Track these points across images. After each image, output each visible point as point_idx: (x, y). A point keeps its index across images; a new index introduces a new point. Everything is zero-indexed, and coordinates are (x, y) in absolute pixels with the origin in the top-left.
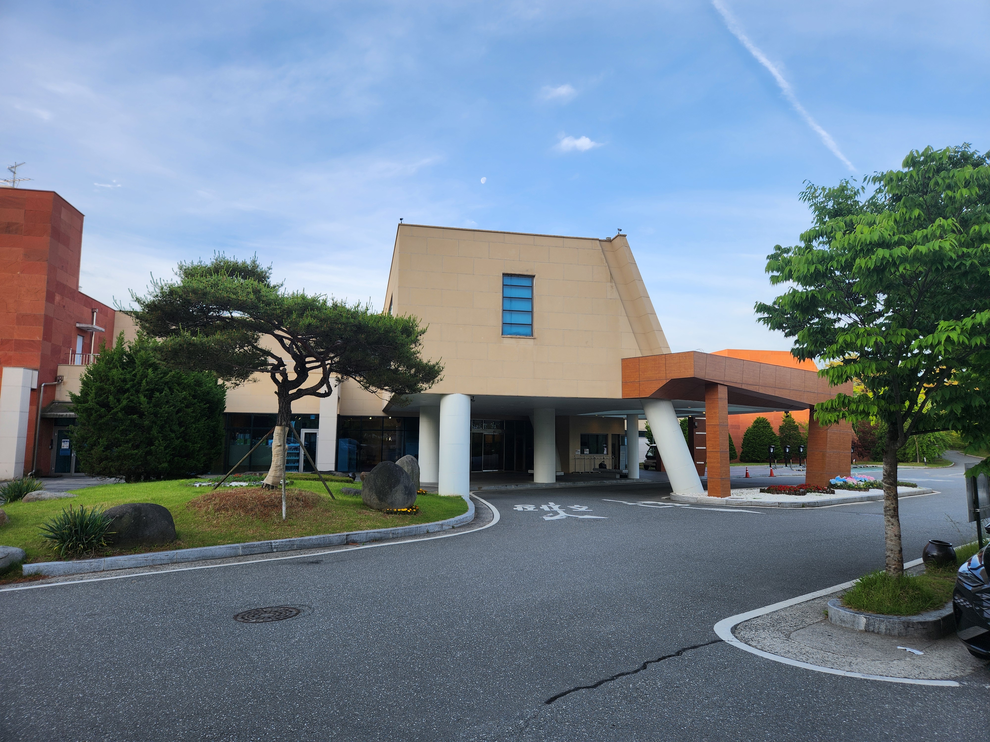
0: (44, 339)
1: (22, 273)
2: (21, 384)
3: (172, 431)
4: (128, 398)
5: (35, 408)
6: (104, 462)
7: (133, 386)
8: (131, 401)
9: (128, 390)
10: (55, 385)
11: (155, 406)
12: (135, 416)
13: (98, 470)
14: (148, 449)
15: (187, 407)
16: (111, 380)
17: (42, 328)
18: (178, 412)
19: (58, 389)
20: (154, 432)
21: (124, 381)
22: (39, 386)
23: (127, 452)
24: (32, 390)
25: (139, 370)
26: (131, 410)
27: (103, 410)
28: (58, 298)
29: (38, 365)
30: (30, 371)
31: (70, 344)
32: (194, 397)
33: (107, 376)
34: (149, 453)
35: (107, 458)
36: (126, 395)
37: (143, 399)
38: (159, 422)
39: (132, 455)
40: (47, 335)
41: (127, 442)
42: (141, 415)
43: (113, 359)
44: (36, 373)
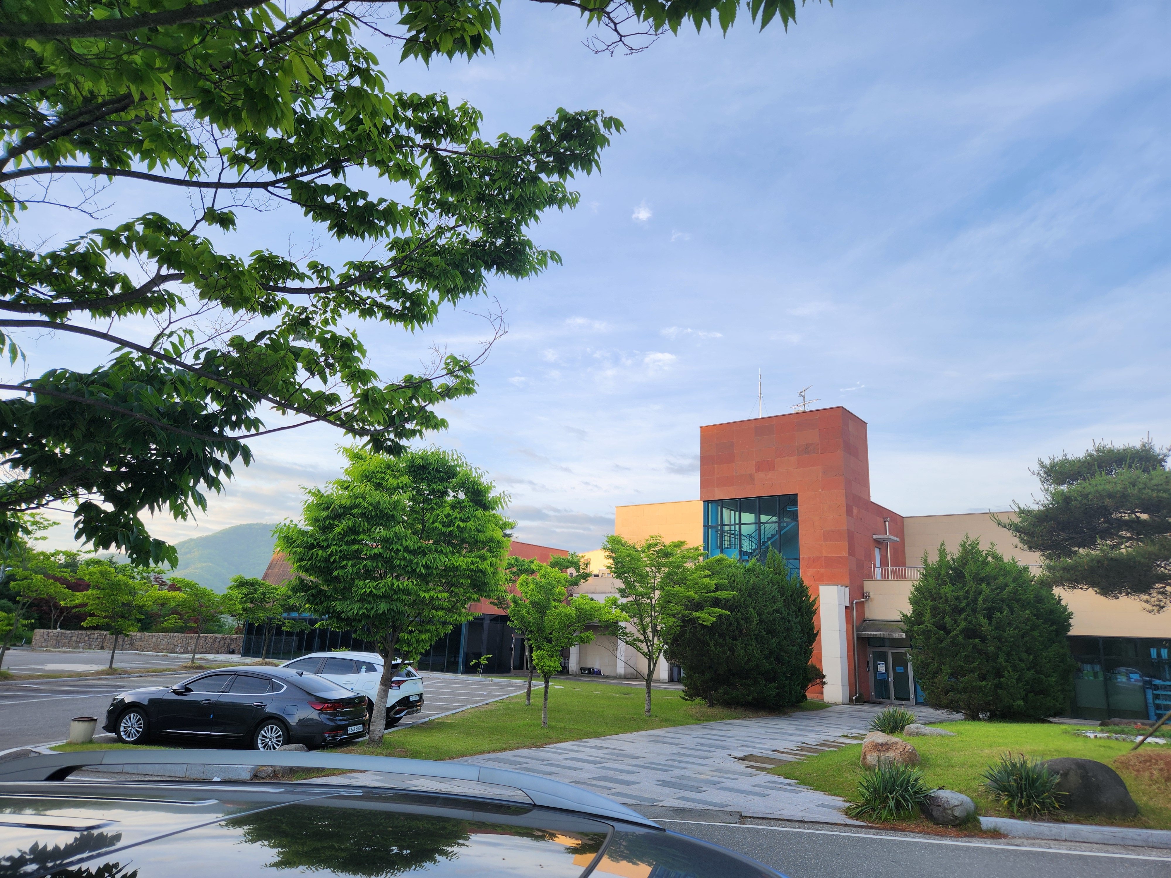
0: (850, 554)
1: (822, 490)
2: (837, 602)
3: (1021, 660)
4: (965, 619)
5: (850, 626)
6: (950, 693)
7: (968, 604)
8: (970, 622)
9: (963, 610)
10: (863, 602)
11: (996, 629)
12: (977, 640)
13: (946, 702)
14: (996, 681)
15: (1032, 629)
16: (944, 598)
17: (846, 543)
18: (1023, 636)
19: (866, 606)
20: (1002, 660)
21: (957, 598)
22: (851, 603)
23: (974, 684)
24: (846, 607)
25: (971, 586)
26: (971, 633)
27: (942, 632)
28: (855, 511)
29: (848, 582)
30: (842, 588)
31: (870, 558)
32: (1037, 616)
33: (939, 593)
34: (998, 686)
35: (953, 689)
36: (963, 616)
37: (983, 621)
38: (1005, 648)
39: (981, 687)
40: (852, 551)
41: (972, 671)
42: (983, 639)
43: (939, 574)
44: (847, 589)
